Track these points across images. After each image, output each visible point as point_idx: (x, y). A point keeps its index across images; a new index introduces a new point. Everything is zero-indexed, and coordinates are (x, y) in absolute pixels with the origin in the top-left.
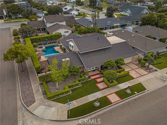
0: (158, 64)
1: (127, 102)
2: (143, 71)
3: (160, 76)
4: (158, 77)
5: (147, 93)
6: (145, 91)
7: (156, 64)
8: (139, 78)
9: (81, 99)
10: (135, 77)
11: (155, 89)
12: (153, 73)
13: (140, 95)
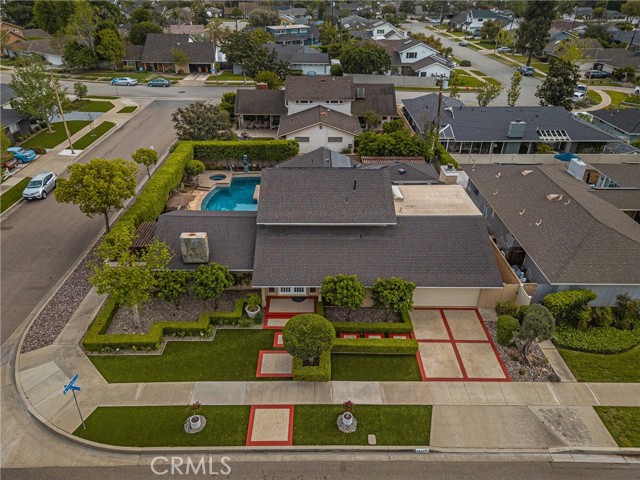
0: (592, 352)
1: (306, 463)
2: (487, 363)
3: (550, 411)
4: (534, 409)
5: (420, 458)
6: (418, 449)
7: (581, 350)
8: (443, 383)
9: (169, 386)
10: (428, 376)
11: (473, 458)
12: (530, 383)
13: (384, 457)
